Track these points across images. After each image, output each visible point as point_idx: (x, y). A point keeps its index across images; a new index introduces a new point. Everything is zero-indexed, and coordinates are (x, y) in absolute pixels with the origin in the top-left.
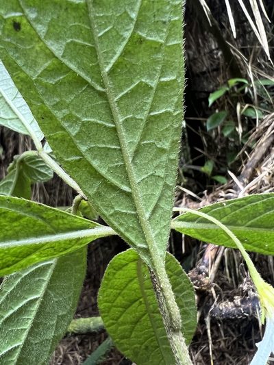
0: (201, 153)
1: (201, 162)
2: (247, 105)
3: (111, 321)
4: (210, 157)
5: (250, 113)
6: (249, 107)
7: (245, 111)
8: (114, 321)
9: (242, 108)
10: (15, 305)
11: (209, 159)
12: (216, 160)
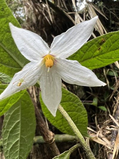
0: (90, 94)
1: (91, 99)
2: (108, 70)
3: (53, 121)
4: (95, 96)
5: (111, 74)
6: (110, 71)
7: (108, 72)
8: (54, 120)
9: (106, 71)
10: (12, 125)
11: (95, 97)
12: (98, 97)
